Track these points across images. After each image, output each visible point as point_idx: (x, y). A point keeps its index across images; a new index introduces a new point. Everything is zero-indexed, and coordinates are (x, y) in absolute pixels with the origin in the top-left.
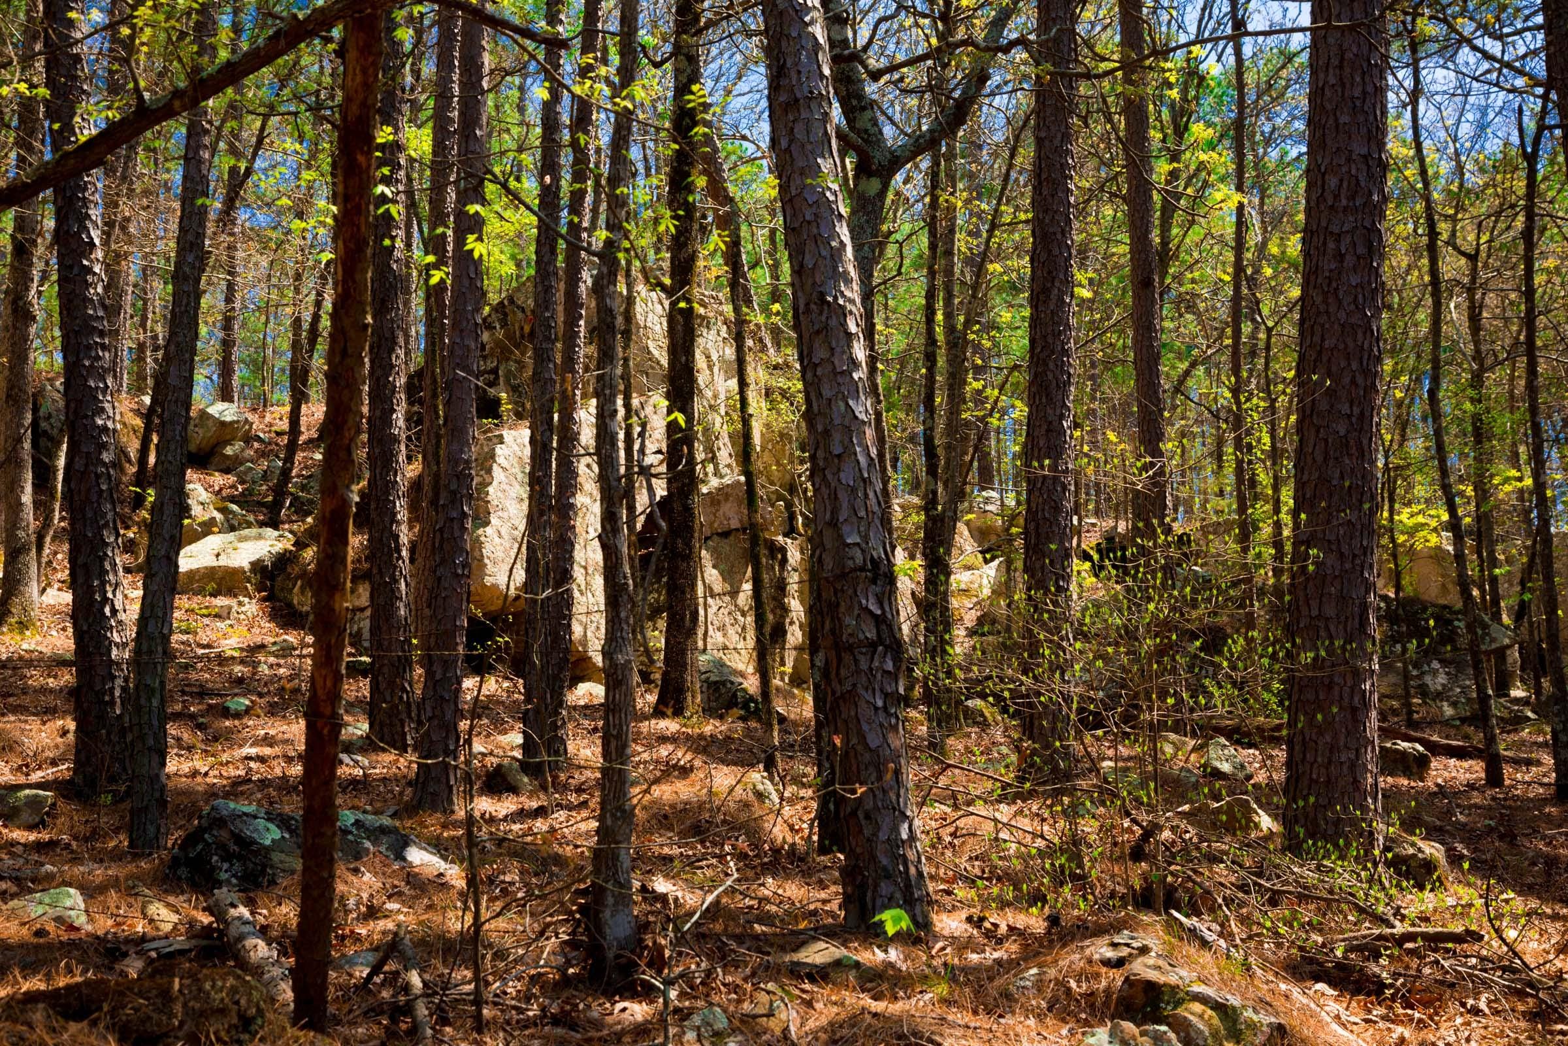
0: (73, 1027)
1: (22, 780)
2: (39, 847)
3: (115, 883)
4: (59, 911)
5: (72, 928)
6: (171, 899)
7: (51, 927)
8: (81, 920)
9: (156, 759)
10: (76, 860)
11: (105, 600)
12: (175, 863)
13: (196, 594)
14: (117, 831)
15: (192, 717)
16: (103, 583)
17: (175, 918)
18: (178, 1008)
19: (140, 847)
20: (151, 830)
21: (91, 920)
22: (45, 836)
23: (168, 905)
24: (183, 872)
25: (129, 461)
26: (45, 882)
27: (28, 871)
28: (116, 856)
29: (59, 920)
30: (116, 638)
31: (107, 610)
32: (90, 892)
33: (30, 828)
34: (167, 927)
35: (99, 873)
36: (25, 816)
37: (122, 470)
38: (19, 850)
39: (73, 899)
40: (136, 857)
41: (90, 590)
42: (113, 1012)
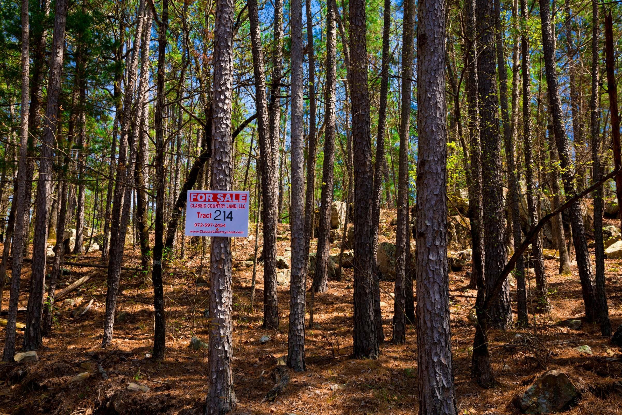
0: (588, 372)
1: (573, 317)
2: (579, 335)
3: (598, 344)
4: (585, 351)
5: (588, 354)
6: (613, 349)
7: (584, 354)
8: (591, 353)
9: (605, 313)
10: (588, 339)
11: (587, 270)
12: (613, 340)
13: (616, 259)
14: (599, 331)
15: (619, 297)
16: (586, 265)
17: (614, 353)
18: (608, 369)
19: (605, 335)
20: (607, 331)
21: (593, 353)
22: (581, 332)
23: (612, 350)
24: (615, 342)
25: (591, 219)
26: (582, 344)
27: (577, 341)
28: (599, 338)
29: (585, 352)
30: (592, 279)
31: (588, 273)
32: (593, 347)
33: (577, 330)
34: (612, 355)
35: (594, 342)
36: (575, 327)
37: (590, 222)
38: (574, 336)
39: (588, 349)
40: (604, 338)
41: (583, 268)
42: (595, 369)
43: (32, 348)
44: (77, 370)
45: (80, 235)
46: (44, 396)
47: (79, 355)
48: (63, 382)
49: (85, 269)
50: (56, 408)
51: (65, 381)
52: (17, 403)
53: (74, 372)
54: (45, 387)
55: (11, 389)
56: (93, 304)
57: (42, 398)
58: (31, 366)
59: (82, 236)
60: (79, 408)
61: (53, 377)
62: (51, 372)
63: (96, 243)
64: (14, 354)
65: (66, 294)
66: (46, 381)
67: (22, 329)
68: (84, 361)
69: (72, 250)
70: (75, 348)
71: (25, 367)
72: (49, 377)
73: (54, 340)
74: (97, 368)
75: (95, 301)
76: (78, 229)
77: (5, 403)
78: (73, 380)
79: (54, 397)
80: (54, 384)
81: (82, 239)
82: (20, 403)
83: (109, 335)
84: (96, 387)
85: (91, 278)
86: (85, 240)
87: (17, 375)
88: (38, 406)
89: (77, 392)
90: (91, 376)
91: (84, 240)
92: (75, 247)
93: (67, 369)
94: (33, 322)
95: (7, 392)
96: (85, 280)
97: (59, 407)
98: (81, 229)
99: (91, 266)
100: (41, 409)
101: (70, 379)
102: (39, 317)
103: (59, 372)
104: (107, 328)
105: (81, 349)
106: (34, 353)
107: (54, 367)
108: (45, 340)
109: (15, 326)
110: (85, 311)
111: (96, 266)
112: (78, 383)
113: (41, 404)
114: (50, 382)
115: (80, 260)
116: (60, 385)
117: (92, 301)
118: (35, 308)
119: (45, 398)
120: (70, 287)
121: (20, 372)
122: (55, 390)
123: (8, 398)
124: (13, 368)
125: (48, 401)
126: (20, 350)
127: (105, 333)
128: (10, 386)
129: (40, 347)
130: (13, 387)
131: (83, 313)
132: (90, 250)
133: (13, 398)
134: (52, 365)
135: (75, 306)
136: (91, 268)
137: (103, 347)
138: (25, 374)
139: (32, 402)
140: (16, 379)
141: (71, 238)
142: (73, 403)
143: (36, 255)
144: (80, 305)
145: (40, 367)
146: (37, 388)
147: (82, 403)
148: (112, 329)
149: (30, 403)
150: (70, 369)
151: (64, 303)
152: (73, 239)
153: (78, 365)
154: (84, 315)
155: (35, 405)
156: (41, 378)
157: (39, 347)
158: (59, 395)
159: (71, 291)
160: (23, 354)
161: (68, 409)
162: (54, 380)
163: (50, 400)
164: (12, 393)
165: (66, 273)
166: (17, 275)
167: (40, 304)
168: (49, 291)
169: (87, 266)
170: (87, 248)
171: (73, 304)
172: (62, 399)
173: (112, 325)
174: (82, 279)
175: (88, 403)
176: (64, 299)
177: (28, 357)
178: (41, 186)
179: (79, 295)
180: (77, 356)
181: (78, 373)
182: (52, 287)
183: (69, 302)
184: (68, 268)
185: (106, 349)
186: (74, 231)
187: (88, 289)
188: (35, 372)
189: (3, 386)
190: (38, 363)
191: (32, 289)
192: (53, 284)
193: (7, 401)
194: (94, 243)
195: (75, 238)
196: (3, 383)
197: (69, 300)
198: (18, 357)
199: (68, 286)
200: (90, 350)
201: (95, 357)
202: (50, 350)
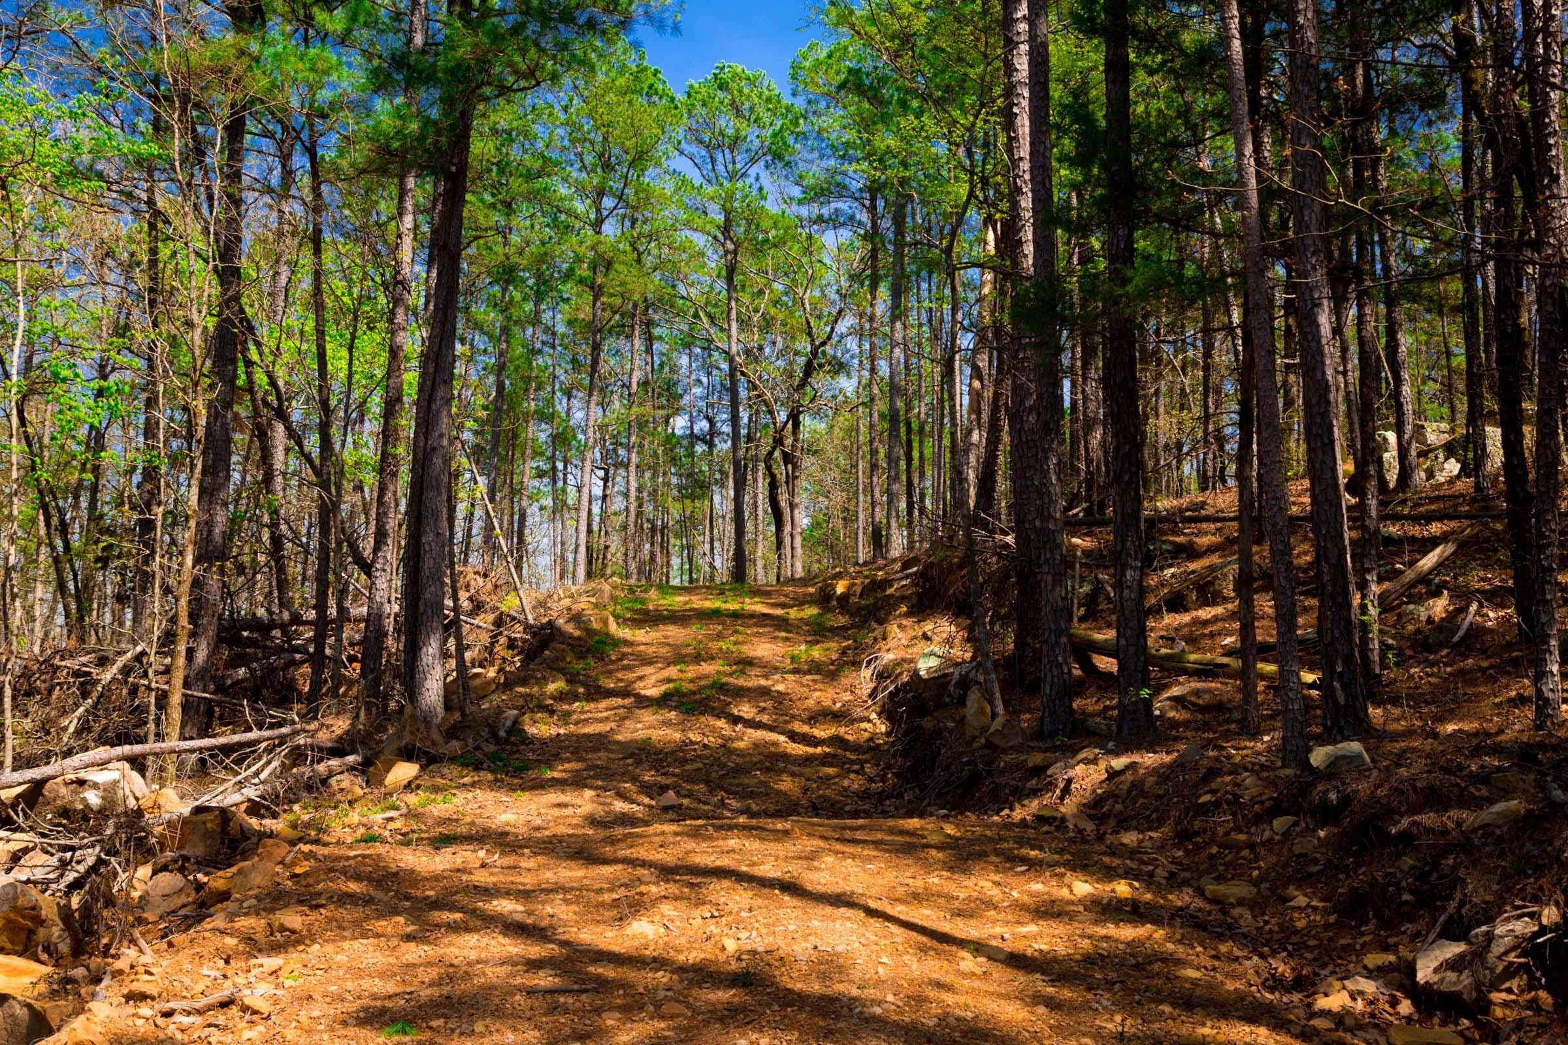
43: (1346, 733)
44: (1484, 792)
45: (1409, 444)
46: (1408, 861)
47: (1477, 752)
48: (1450, 825)
49: (1436, 528)
50: (1450, 897)
51: (1459, 824)
52: (1342, 876)
53: (1475, 798)
54: (1404, 836)
55: (1319, 839)
56: (1478, 613)
57: (1406, 868)
58: (1358, 780)
59: (1414, 445)
60: (1518, 903)
61: (1420, 810)
62: (1413, 798)
63: (1453, 460)
64: (1309, 750)
65: (1403, 594)
66: (1405, 822)
67: (1312, 686)
68: (1499, 769)
69: (1392, 485)
70: (1460, 731)
71: (1344, 783)
72: (1412, 811)
73: (1396, 712)
74: (1541, 786)
75: (1481, 606)
76: (1399, 429)
77: (1310, 875)
78: (1478, 822)
79: (1436, 866)
80: (1429, 831)
81: (1414, 453)
82: (1348, 877)
83: (1551, 695)
84: (1557, 844)
85: (1459, 547)
86: (1423, 454)
87: (1325, 803)
88: (1399, 890)
89: (1502, 855)
90: (1529, 812)
91: (1419, 455)
92: (1400, 475)
93: (1456, 791)
94: (1339, 669)
95: (1310, 847)
96: (1447, 554)
97: (1458, 896)
98: (1409, 429)
99: (1451, 518)
100: (1406, 897)
101: (1469, 818)
102: (1353, 656)
103: (1435, 799)
104: (1541, 675)
105: (1476, 734)
106: (1355, 746)
107: (1419, 785)
108: (1375, 713)
109: (1299, 679)
110: (1461, 633)
111: (1466, 517)
112: (1498, 832)
113: (1404, 884)
114: (1415, 823)
115: (1419, 505)
116: (1445, 832)
117: (1474, 607)
118: (1337, 633)
119: (1412, 868)
120: (1410, 575)
121: (1333, 796)
122: (1434, 846)
123: (1316, 861)
124: (1311, 785)
125: (1423, 877)
126: (1322, 740)
127: (1539, 692)
128: (1314, 831)
129: (1367, 731)
130: (1322, 834)
131: (1456, 639)
132: (1441, 478)
133: (1329, 861)
134: (1413, 780)
135: (1430, 620)
136: (1453, 524)
137: (1539, 728)
138: (1346, 800)
139: (1379, 875)
140: (1326, 814)
141: (1386, 456)
142: (1495, 887)
143: (1320, 498)
144: (1442, 619)
145: (1381, 785)
146: (1385, 839)
147: (1523, 889)
148: (1557, 679)
149: (1374, 878)
150: (1463, 790)
151: (1400, 615)
152: (1390, 456)
153: (1484, 778)
154: (1459, 644)
155: (1389, 884)
156: (1391, 814)
157: (1365, 731)
158: (1451, 862)
159: (1413, 584)
160: (1329, 749)
161: (1486, 902)
162: (1427, 819)
163: (1429, 873)
164: (1324, 850)
165: (1389, 540)
166: (1283, 553)
167: (1349, 621)
168: (1363, 586)
169: (1440, 519)
170: (1430, 474)
171: (1424, 618)
172: (1462, 872)
173: (1555, 669)
174: (1438, 551)
175: (1541, 888)
176: (1399, 606)
177: (1344, 757)
178: (1305, 323)
179: (1437, 594)
180: (1473, 756)
181: (1491, 801)
182: (1369, 577)
183: (1411, 613)
184: (1394, 530)
185: (1550, 735)
186: (1391, 436)
187: (1455, 578)
188: (1372, 796)
189: (1298, 829)
190: (1375, 773)
191: (1323, 586)
192: (1369, 571)
193: (1315, 869)
194: (1447, 459)
195: (1395, 453)
196: (1296, 823)
197: (1411, 607)
198: (1319, 756)
199: (1401, 572)
200: (1501, 738)
201: (1525, 755)
202: (1395, 737)
